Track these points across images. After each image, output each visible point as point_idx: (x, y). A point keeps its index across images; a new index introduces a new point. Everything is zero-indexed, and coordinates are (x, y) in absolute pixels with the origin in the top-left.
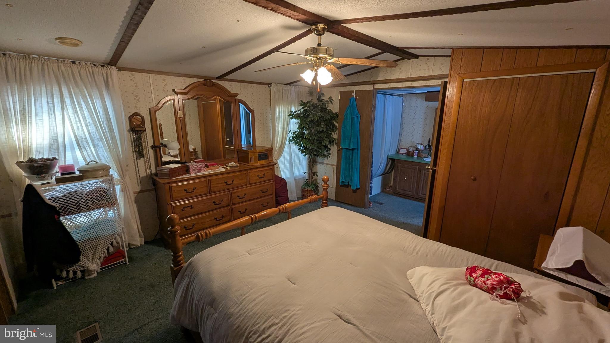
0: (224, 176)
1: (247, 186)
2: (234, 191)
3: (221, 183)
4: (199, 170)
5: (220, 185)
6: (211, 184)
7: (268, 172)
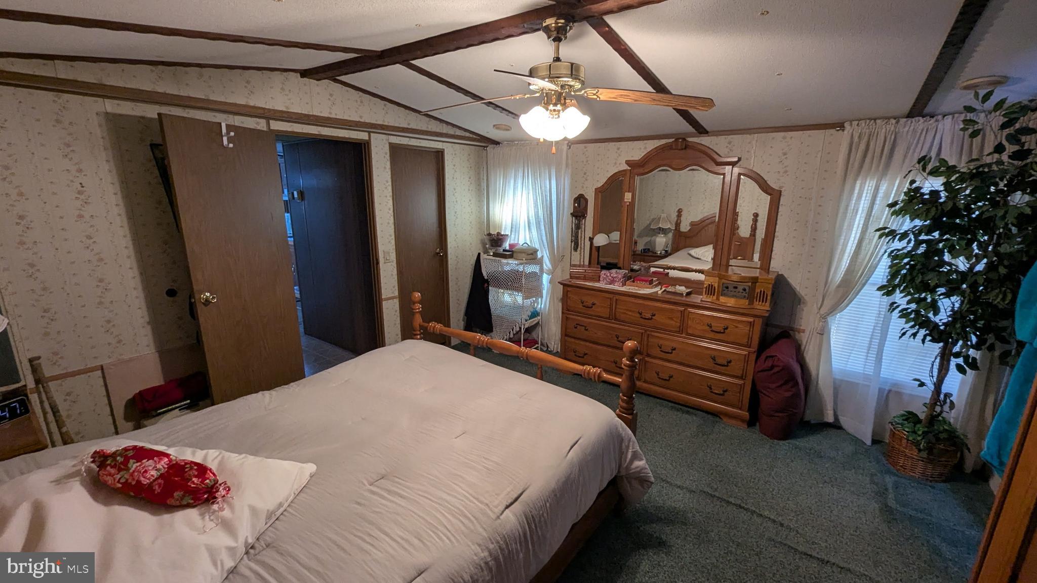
0: (641, 301)
1: (683, 335)
2: (653, 333)
3: (633, 311)
4: (612, 282)
5: (630, 313)
6: (618, 306)
7: (737, 327)
